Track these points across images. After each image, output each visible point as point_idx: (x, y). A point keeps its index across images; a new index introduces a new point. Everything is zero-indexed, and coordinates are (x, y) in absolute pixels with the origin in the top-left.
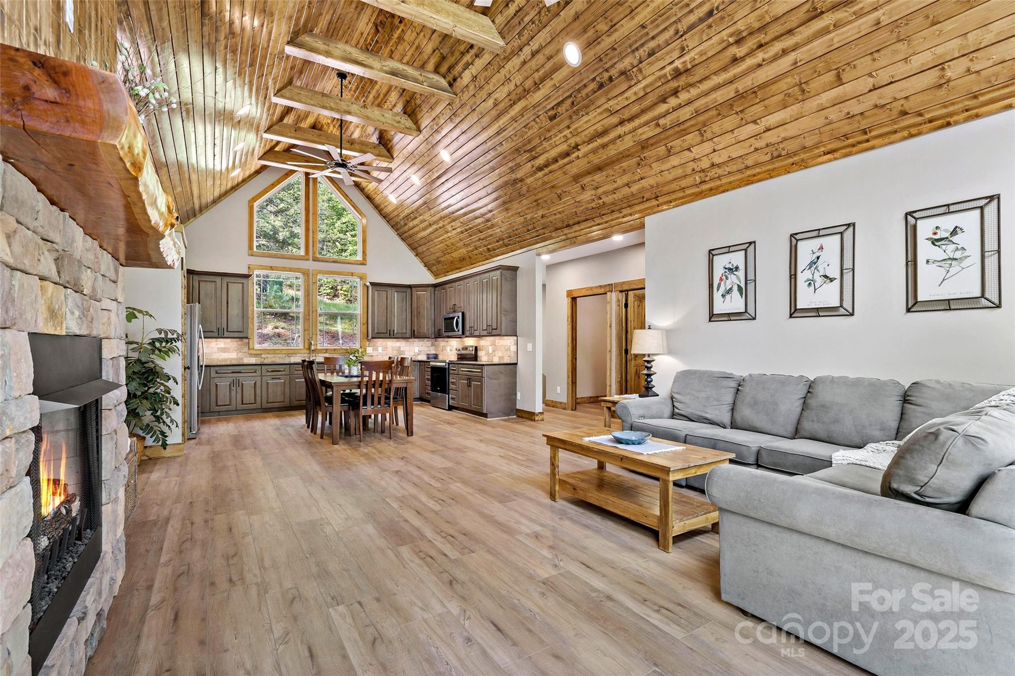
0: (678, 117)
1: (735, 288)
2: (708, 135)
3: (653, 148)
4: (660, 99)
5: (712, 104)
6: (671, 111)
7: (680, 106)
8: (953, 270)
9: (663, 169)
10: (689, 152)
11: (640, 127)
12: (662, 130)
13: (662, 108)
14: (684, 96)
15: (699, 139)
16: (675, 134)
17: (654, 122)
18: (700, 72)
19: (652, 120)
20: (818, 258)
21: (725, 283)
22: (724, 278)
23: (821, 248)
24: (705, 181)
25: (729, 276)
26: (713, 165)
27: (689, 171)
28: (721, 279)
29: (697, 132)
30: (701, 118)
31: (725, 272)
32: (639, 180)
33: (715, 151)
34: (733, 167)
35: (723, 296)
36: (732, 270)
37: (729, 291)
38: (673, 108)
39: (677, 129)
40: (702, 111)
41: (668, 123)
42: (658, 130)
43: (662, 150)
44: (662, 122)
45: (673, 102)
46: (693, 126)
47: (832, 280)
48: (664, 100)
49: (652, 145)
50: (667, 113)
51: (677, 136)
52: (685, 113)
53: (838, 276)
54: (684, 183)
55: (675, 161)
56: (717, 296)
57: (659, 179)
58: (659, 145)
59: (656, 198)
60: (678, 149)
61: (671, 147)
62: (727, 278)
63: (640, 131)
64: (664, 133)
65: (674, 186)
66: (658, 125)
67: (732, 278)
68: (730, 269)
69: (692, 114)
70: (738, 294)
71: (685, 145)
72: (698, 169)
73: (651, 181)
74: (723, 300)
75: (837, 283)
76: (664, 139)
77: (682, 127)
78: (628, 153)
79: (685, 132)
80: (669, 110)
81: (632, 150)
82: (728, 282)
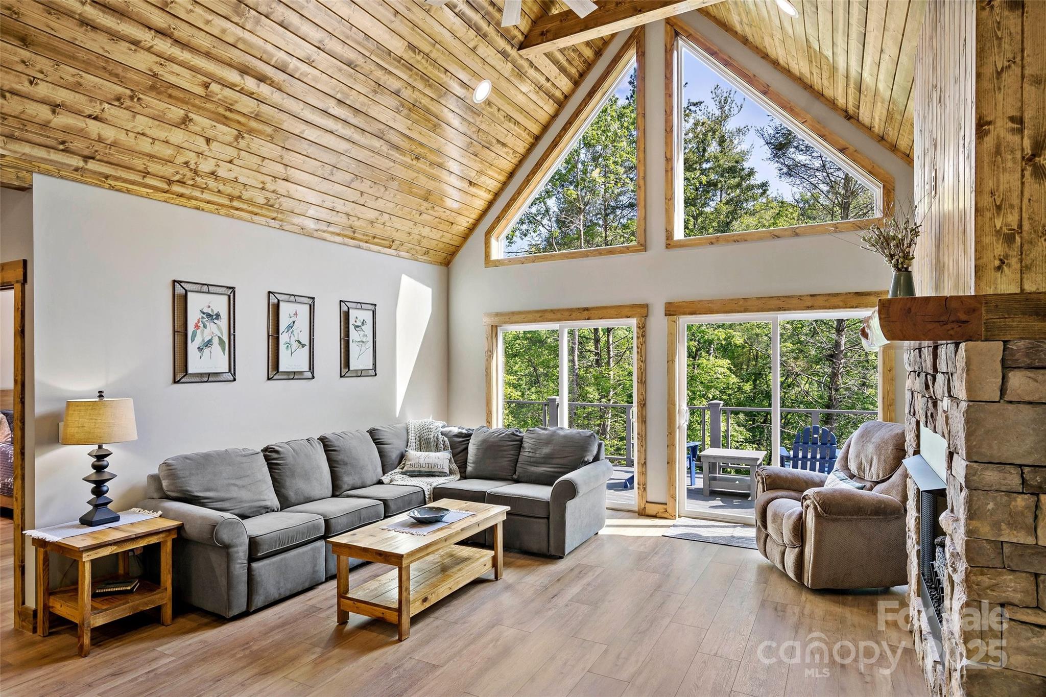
0: (236, 102)
1: (216, 341)
2: (242, 144)
3: (167, 100)
4: (243, 67)
5: (276, 122)
6: (237, 89)
7: (250, 95)
8: (363, 349)
9: (148, 132)
10: (205, 142)
11: (182, 64)
12: (203, 94)
13: (233, 76)
14: (264, 90)
15: (230, 139)
16: (213, 112)
17: (206, 79)
18: (297, 88)
19: (205, 74)
20: (294, 322)
21: (202, 333)
22: (201, 324)
23: (296, 314)
24: (184, 183)
25: (208, 324)
26: (213, 173)
27: (180, 159)
28: (197, 327)
29: (236, 132)
30: (254, 124)
31: (203, 318)
32: (89, 116)
33: (230, 162)
34: (228, 189)
35: (200, 349)
36: (213, 317)
37: (208, 344)
38: (242, 89)
39: (221, 110)
40: (262, 119)
41: (219, 96)
42: (200, 91)
43: (176, 113)
44: (214, 87)
45: (250, 83)
46: (239, 122)
47: (303, 346)
48: (244, 71)
49: (170, 96)
50: (231, 86)
51: (213, 116)
52: (246, 105)
53: (307, 343)
54: (154, 167)
55: (177, 136)
56: (192, 348)
57: (128, 140)
58: (179, 104)
59: (86, 158)
60: (197, 129)
61: (191, 120)
62: (205, 326)
63: (176, 68)
64: (203, 100)
65: (139, 163)
66: (206, 86)
67: (211, 327)
68: (209, 315)
69: (252, 113)
70: (219, 349)
71: (210, 133)
72: (192, 166)
73: (109, 134)
74: (199, 354)
75: (307, 348)
76: (194, 106)
77: (228, 114)
78: (119, 70)
79: (224, 120)
80: (236, 86)
81: (131, 75)
82: (207, 331)
